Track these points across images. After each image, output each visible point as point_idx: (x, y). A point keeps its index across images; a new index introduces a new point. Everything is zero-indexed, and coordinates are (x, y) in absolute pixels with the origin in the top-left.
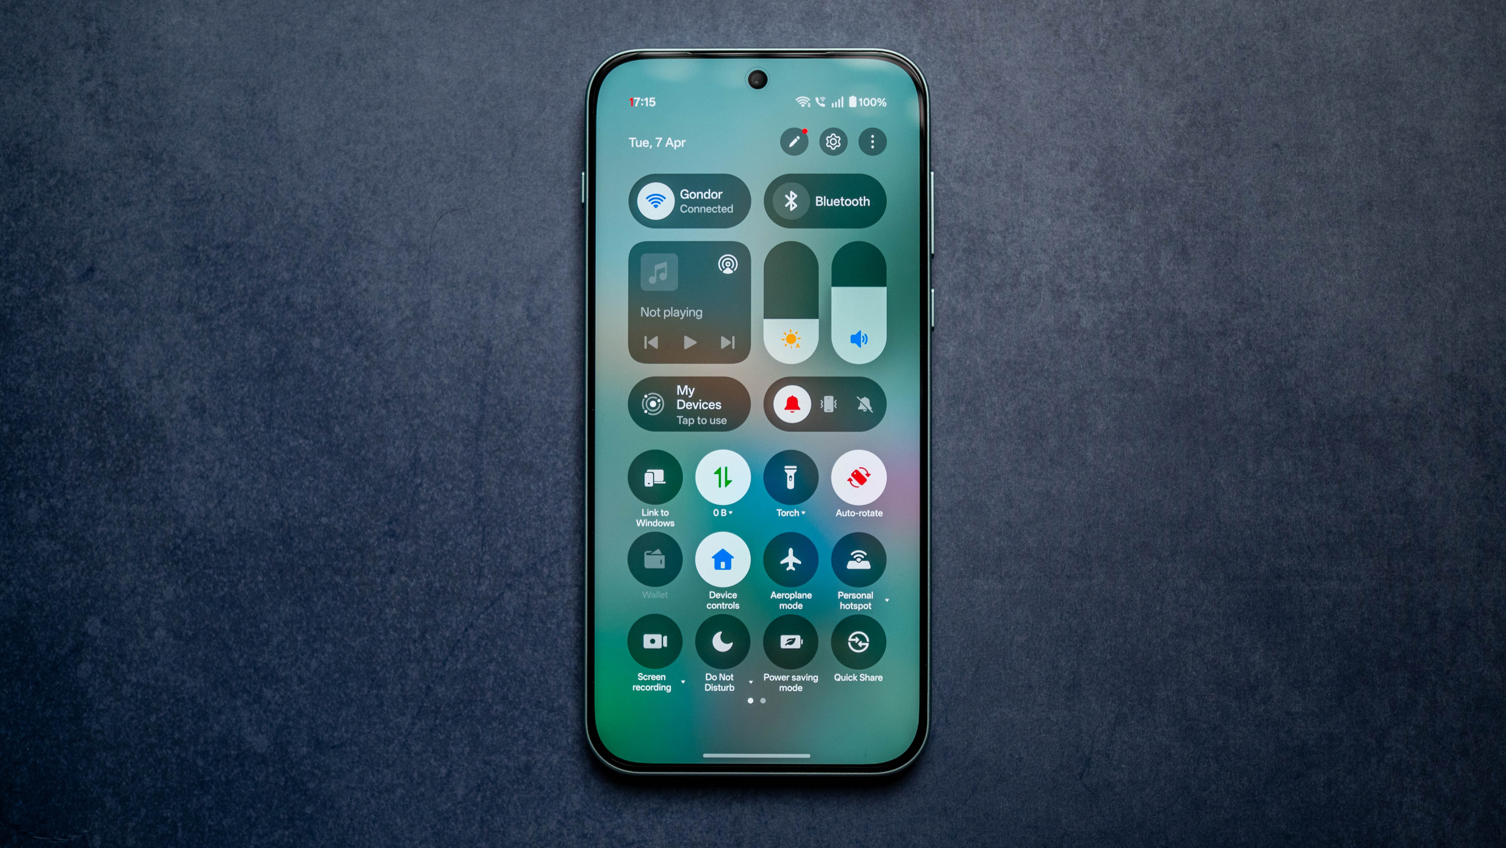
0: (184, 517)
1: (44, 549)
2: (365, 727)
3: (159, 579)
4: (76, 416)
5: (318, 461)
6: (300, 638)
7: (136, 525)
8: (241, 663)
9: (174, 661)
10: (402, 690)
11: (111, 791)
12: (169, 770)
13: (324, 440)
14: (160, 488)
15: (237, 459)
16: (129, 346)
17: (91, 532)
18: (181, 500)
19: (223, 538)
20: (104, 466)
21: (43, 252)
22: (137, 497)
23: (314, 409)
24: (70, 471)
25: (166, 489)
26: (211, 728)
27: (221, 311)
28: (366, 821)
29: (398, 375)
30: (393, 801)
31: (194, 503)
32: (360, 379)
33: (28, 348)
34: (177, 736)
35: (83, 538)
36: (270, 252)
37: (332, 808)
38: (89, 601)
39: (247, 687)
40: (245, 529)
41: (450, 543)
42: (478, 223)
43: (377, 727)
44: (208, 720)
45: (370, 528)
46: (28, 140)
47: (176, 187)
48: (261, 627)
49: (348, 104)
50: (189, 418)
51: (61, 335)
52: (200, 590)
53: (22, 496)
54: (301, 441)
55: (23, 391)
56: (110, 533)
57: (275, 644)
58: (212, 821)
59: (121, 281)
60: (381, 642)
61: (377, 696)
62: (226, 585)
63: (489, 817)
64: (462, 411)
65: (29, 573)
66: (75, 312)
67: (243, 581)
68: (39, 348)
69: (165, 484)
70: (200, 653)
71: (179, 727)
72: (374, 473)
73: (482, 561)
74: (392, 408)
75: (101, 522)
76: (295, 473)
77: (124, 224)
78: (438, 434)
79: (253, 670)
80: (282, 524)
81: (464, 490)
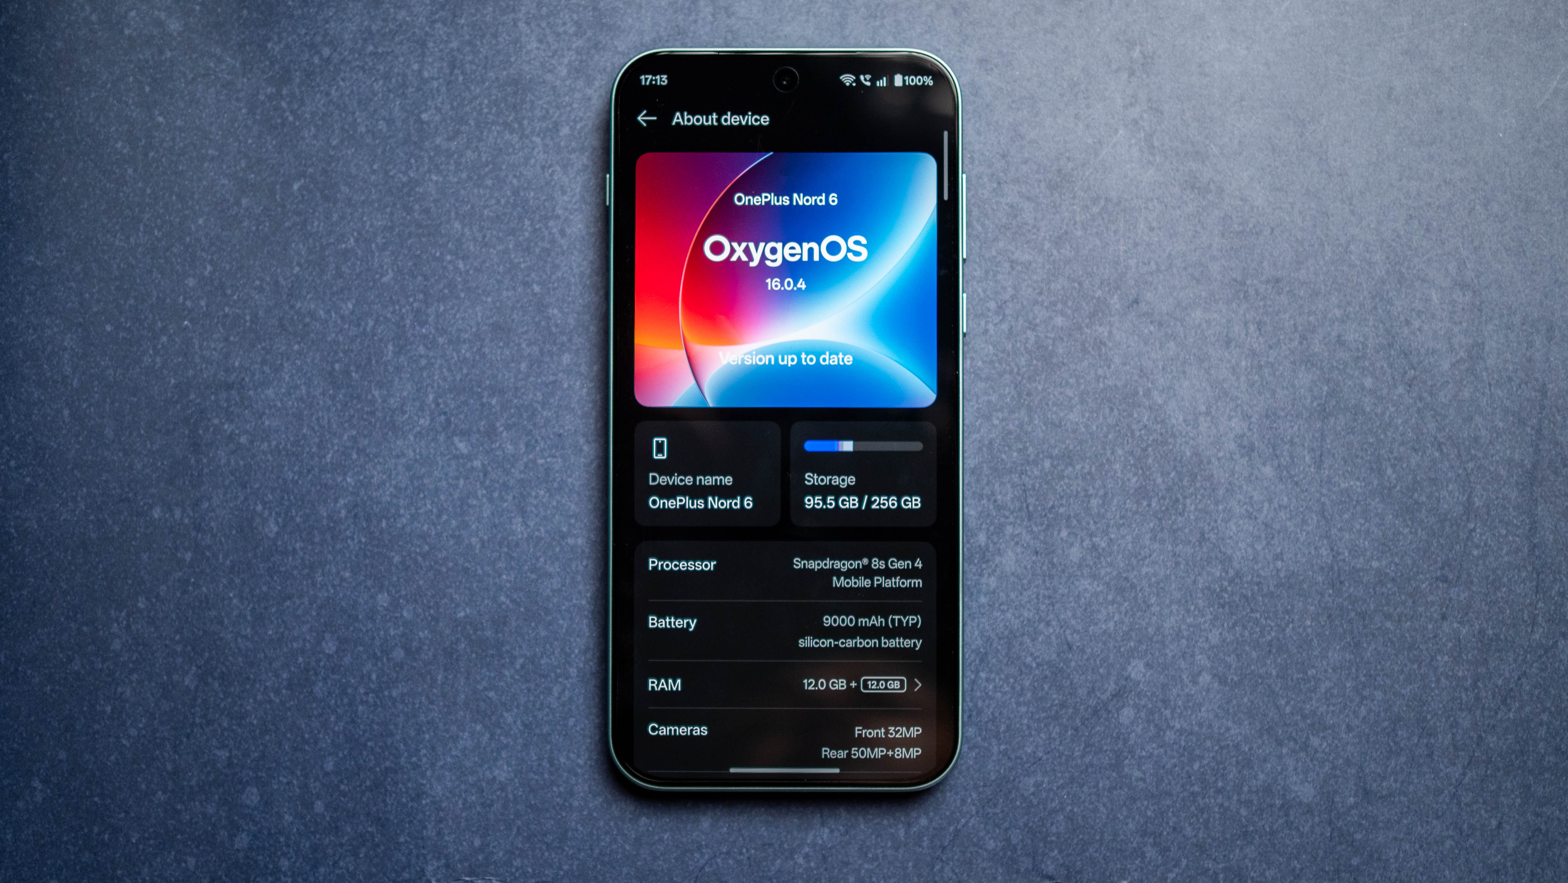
0: (1230, 559)
1: (1086, 590)
2: (1414, 777)
3: (1205, 622)
4: (1120, 452)
5: (1370, 504)
6: (1348, 685)
7: (1182, 566)
8: (1288, 710)
9: (1219, 708)
10: (1453, 739)
11: (1151, 840)
12: (1211, 820)
13: (1376, 482)
14: (1206, 528)
15: (1286, 499)
16: (1175, 381)
17: (1135, 573)
18: (1228, 541)
19: (1271, 581)
20: (1149, 505)
21: (1087, 282)
22: (1184, 538)
23: (1366, 450)
24: (1114, 509)
25: (1213, 529)
26: (1255, 777)
27: (1270, 347)
28: (1414, 873)
29: (1451, 418)
30: (1442, 852)
31: (1242, 545)
32: (1413, 420)
33: (1070, 380)
34: (1220, 784)
35: (1126, 579)
36: (1321, 289)
37: (1379, 859)
38: (1132, 644)
39: (1294, 734)
40: (1293, 572)
41: (1504, 590)
42: (1533, 265)
43: (1427, 777)
44: (1252, 768)
45: (1422, 573)
46: (1070, 165)
47: (1223, 219)
48: (1309, 673)
49: (1401, 138)
50: (1237, 457)
51: (1105, 368)
52: (1247, 633)
53: (1064, 534)
54: (1352, 483)
55: (1065, 425)
56: (1155, 574)
57: (1323, 691)
58: (1255, 872)
59: (1167, 314)
60: (1432, 690)
61: (1427, 745)
62: (1274, 629)
63: (1539, 870)
64: (1517, 456)
65: (1069, 614)
66: (1120, 344)
67: (1291, 626)
68: (1082, 381)
69: (1212, 524)
70: (1245, 700)
71: (1223, 775)
72: (1427, 517)
73: (1536, 609)
74: (1445, 450)
75: (1146, 562)
76: (1346, 516)
77: (1170, 255)
78: (1492, 478)
79: (1299, 718)
80: (1332, 568)
81: (1518, 536)
